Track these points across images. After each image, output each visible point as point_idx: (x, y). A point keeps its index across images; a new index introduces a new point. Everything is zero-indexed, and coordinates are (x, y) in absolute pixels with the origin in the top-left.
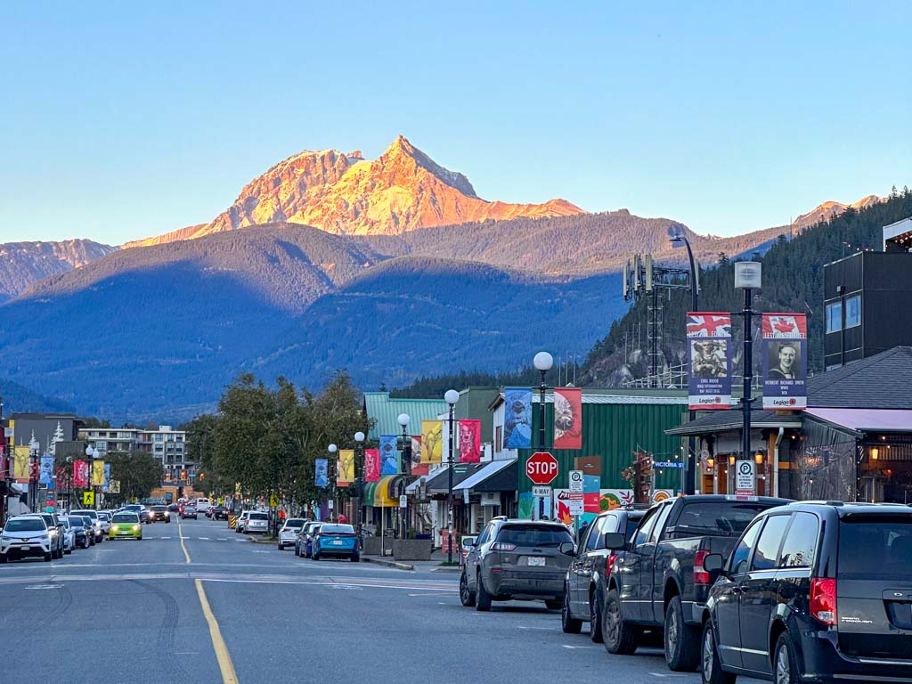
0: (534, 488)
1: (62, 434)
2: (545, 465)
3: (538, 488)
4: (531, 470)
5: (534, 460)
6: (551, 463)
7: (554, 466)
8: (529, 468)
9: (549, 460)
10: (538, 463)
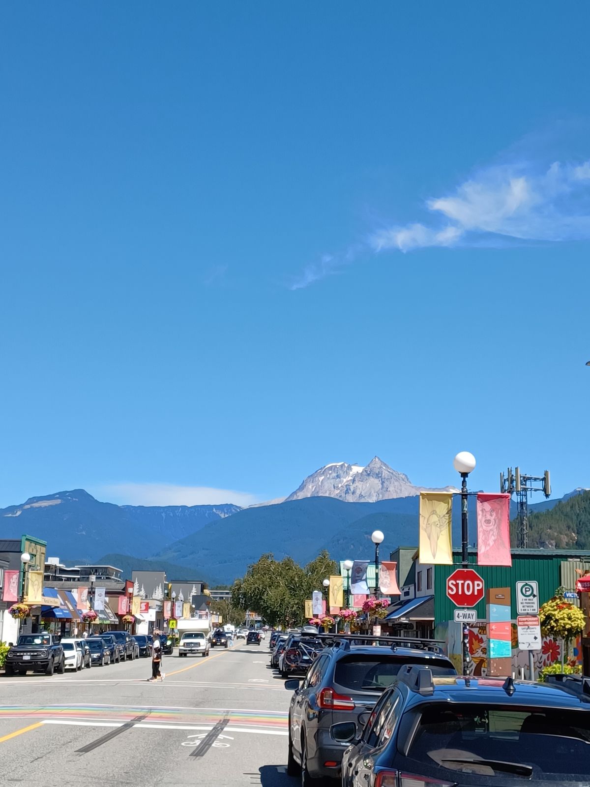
0: (456, 612)
1: (196, 591)
2: (468, 585)
3: (461, 612)
4: (452, 590)
5: (455, 578)
6: (476, 583)
7: (479, 585)
8: (449, 588)
9: (473, 578)
10: (460, 582)
